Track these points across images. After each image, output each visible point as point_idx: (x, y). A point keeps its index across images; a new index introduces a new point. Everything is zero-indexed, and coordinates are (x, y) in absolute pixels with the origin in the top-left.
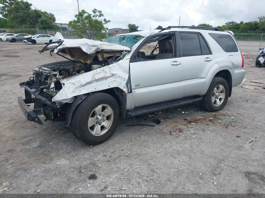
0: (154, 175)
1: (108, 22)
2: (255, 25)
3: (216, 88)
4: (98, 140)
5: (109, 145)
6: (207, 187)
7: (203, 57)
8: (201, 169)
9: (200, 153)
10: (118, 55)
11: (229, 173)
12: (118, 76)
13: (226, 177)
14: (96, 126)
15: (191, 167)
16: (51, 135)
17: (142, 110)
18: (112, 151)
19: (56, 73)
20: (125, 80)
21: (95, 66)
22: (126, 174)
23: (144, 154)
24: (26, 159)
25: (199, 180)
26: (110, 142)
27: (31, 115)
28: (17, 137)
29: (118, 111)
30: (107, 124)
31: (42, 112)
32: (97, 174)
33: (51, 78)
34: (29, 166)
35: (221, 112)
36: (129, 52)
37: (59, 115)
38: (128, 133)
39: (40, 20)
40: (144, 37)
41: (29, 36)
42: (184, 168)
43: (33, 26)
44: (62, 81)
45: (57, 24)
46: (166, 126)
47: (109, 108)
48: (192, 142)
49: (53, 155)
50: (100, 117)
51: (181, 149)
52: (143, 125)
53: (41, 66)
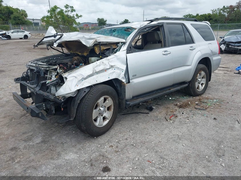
0: (164, 161)
1: (80, 17)
2: (208, 17)
3: (199, 75)
4: (102, 131)
5: (112, 135)
6: (217, 169)
7: (188, 46)
8: (206, 152)
9: (199, 137)
10: (114, 47)
11: (232, 153)
12: (117, 67)
13: (230, 158)
14: (98, 117)
15: (195, 151)
16: (51, 129)
17: (138, 98)
18: (117, 141)
19: (56, 67)
20: (123, 71)
21: (93, 59)
22: (138, 163)
23: (147, 142)
24: (33, 157)
25: (207, 163)
26: (112, 132)
27: (35, 112)
28: (16, 134)
29: (117, 101)
30: (108, 115)
31: (44, 107)
32: (109, 166)
33: (51, 72)
34: (38, 163)
35: (204, 96)
36: (124, 43)
37: (62, 109)
38: (126, 122)
39: (12, 16)
40: (136, 29)
41: (4, 32)
42: (189, 152)
43: (5, 22)
44: (65, 75)
45: (29, 20)
46: (159, 112)
47: (110, 99)
48: (188, 127)
49: (59, 149)
50: (102, 109)
51: (181, 134)
52: (137, 113)
53: (33, 60)
